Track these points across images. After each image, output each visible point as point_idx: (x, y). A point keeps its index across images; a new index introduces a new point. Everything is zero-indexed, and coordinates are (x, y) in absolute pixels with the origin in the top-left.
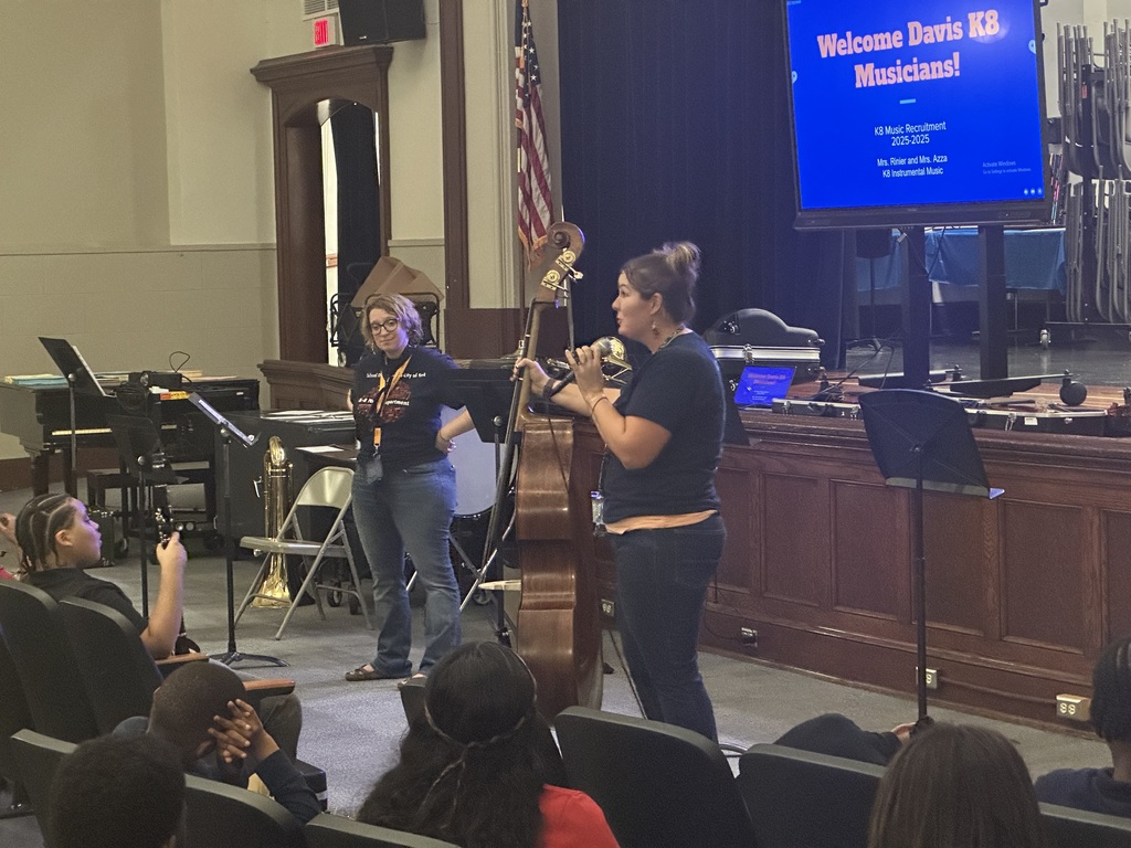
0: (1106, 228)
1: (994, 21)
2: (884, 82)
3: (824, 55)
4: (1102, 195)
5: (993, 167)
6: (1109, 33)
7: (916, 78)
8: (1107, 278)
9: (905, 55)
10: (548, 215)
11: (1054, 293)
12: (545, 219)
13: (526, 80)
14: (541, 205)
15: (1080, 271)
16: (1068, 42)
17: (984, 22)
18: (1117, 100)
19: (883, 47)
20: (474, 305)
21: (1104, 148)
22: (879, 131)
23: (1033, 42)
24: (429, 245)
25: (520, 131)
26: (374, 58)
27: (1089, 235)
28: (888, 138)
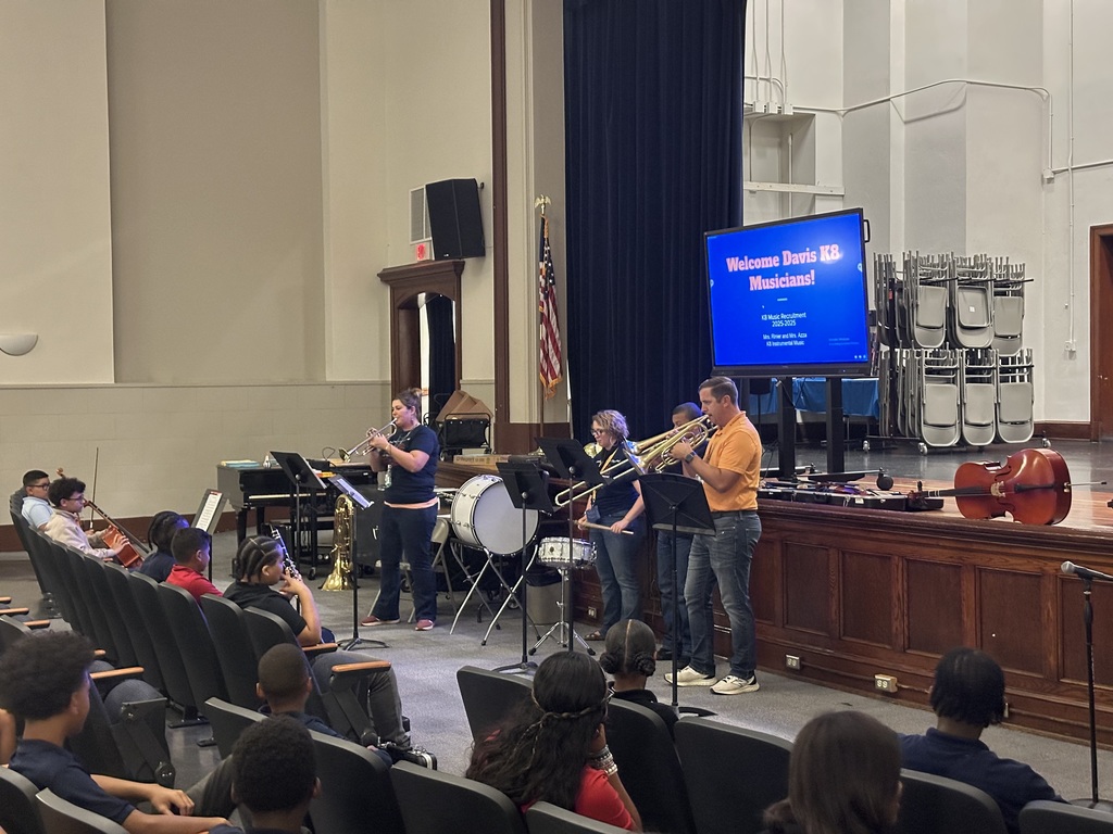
0: (904, 379)
1: (836, 251)
2: (768, 287)
3: (731, 270)
4: (901, 358)
5: (835, 341)
6: (906, 259)
7: (788, 286)
8: (904, 410)
9: (781, 271)
10: (558, 366)
11: (872, 418)
12: (557, 369)
13: (546, 283)
14: (554, 360)
15: (888, 405)
16: (881, 265)
17: (830, 252)
18: (911, 300)
19: (767, 266)
20: (512, 421)
21: (903, 330)
22: (765, 318)
23: (860, 265)
24: (485, 383)
25: (542, 314)
26: (453, 268)
27: (893, 383)
28: (770, 322)
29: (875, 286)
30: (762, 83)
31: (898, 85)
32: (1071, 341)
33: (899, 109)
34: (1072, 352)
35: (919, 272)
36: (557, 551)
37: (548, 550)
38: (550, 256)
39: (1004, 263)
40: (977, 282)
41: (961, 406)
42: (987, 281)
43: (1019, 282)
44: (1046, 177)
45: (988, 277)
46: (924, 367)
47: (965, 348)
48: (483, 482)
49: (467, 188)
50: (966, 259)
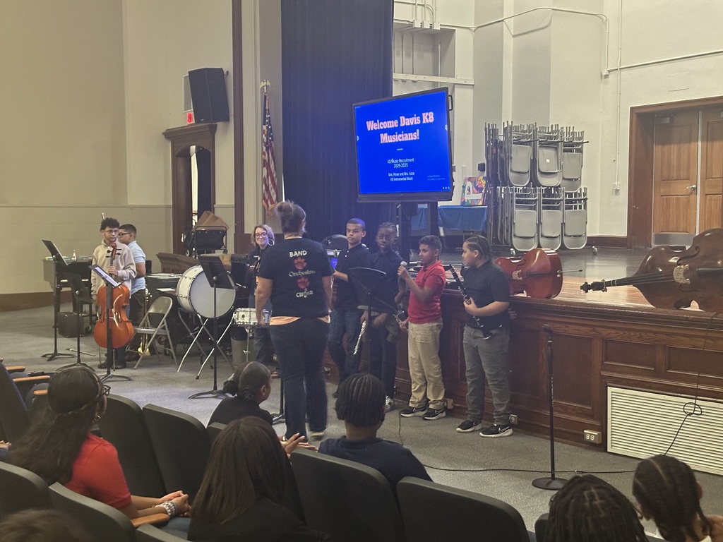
0: (502, 207)
1: (432, 116)
2: (391, 141)
3: (369, 129)
4: (501, 193)
5: (432, 178)
6: (506, 126)
7: (403, 140)
8: (502, 227)
9: (399, 130)
12: (274, 197)
13: (267, 139)
14: (273, 192)
15: (492, 224)
16: (489, 130)
17: (428, 117)
18: (507, 155)
19: (391, 127)
20: (246, 232)
21: (502, 173)
22: (389, 162)
23: (446, 126)
24: (229, 207)
25: (265, 160)
26: (208, 129)
27: (496, 209)
28: (392, 164)
29: (486, 145)
30: (418, 7)
31: (509, 10)
32: (616, 183)
33: (510, 26)
34: (617, 191)
35: (513, 135)
36: (246, 317)
37: (240, 316)
38: (270, 121)
39: (571, 131)
40: (552, 143)
41: (539, 224)
42: (558, 142)
43: (580, 143)
44: (604, 74)
45: (559, 139)
46: (515, 198)
47: (543, 186)
48: (199, 269)
49: (218, 74)
50: (546, 128)
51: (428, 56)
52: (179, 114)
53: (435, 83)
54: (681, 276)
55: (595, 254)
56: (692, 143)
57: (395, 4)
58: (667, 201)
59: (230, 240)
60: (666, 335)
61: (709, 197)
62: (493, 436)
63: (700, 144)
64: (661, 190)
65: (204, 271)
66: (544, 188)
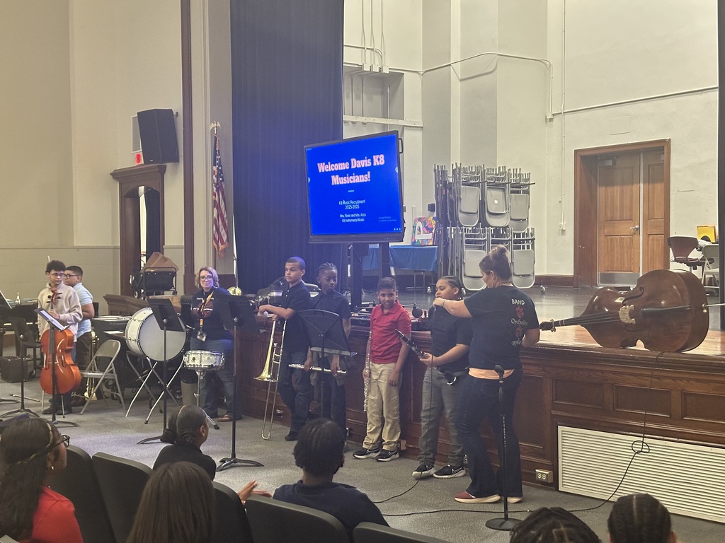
0: (452, 247)
1: (383, 159)
2: (342, 183)
3: (320, 171)
4: (451, 233)
5: (383, 219)
6: (454, 167)
7: (354, 182)
8: (452, 267)
9: (350, 172)
11: (433, 272)
12: (225, 238)
13: (218, 180)
14: (223, 232)
15: (442, 264)
16: (438, 172)
17: (379, 159)
18: (457, 196)
19: (342, 169)
21: (451, 214)
22: (340, 203)
23: (397, 168)
24: (178, 248)
25: (215, 201)
26: (157, 170)
27: (446, 249)
28: (344, 206)
29: (435, 186)
30: (367, 51)
31: (456, 55)
32: (562, 224)
33: (457, 71)
34: (563, 231)
35: (462, 177)
36: (199, 359)
37: (191, 358)
38: (220, 162)
39: (518, 172)
40: (500, 184)
42: (506, 183)
43: (527, 185)
44: (548, 117)
45: (506, 181)
46: (465, 239)
47: (492, 227)
48: (149, 311)
49: (167, 115)
50: (493, 170)
51: (378, 99)
52: (127, 155)
53: (384, 126)
54: (627, 316)
55: (543, 293)
56: (634, 186)
57: (344, 47)
58: (611, 241)
59: (179, 282)
60: (614, 374)
61: (651, 237)
62: (447, 476)
63: (642, 185)
64: (606, 231)
65: (154, 313)
66: (492, 229)
